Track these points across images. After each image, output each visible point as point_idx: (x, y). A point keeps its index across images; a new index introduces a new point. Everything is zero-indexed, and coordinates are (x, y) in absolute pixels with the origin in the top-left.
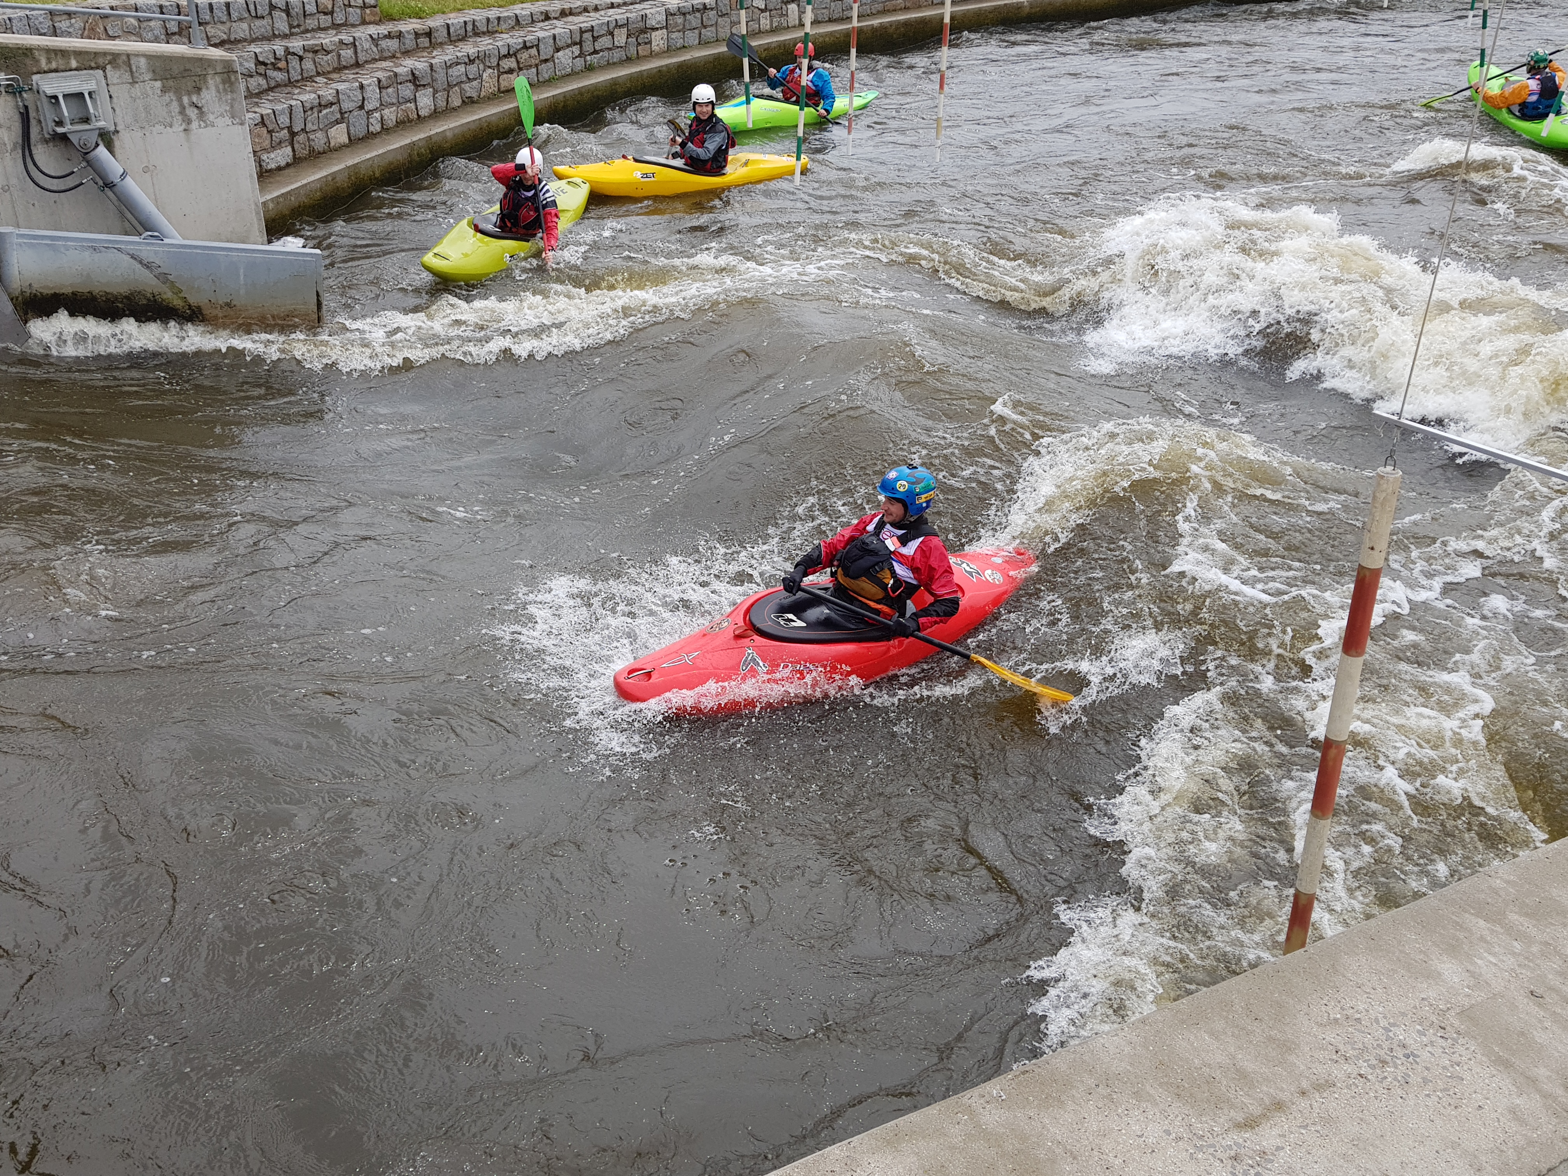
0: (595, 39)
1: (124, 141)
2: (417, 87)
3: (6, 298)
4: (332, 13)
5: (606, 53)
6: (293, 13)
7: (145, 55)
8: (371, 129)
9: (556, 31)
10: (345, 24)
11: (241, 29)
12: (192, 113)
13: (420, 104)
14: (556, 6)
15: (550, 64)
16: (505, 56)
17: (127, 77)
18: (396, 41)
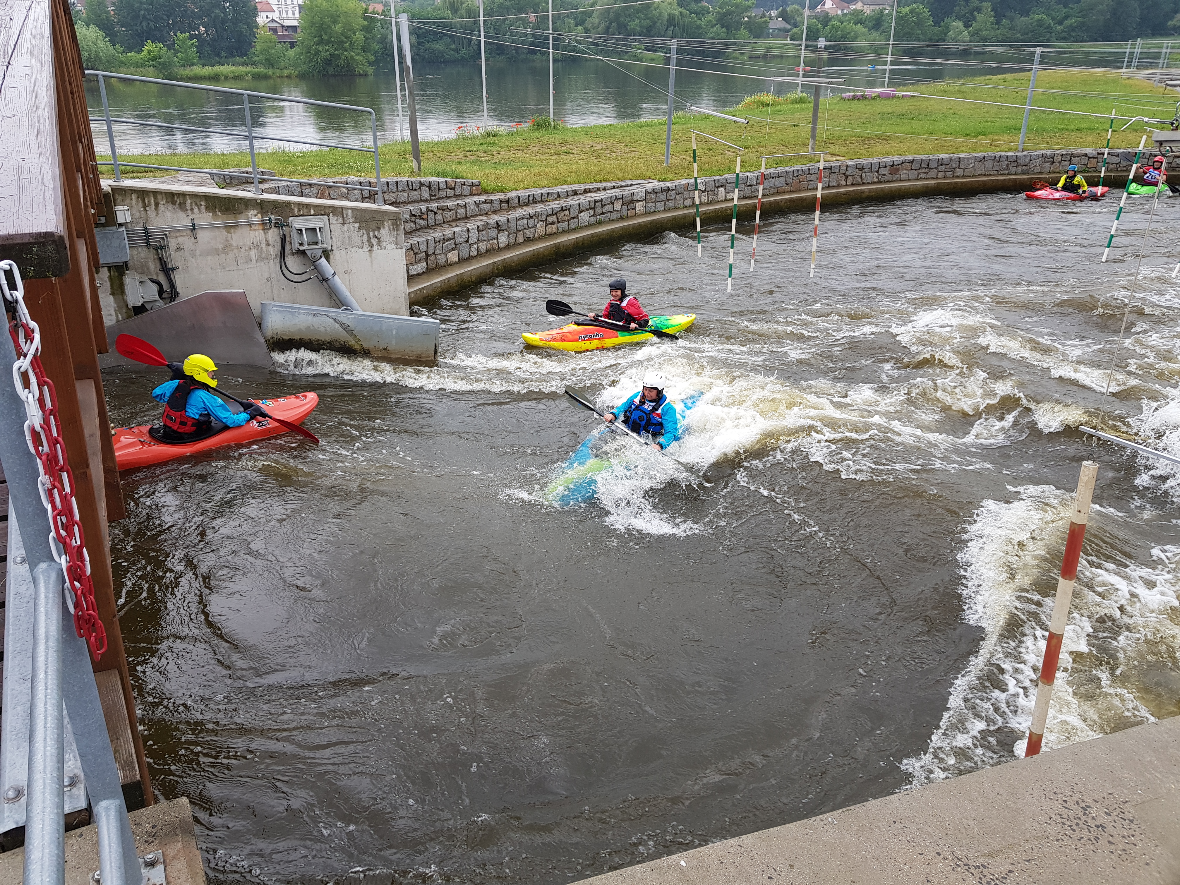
0: (603, 206)
1: (336, 255)
2: (499, 231)
3: (262, 340)
4: (454, 188)
5: (609, 214)
6: (433, 188)
7: (352, 209)
8: (472, 254)
9: (580, 201)
10: (461, 195)
11: (403, 196)
12: (374, 241)
13: (500, 241)
14: (582, 187)
15: (576, 220)
16: (550, 215)
17: (340, 220)
18: (489, 205)
